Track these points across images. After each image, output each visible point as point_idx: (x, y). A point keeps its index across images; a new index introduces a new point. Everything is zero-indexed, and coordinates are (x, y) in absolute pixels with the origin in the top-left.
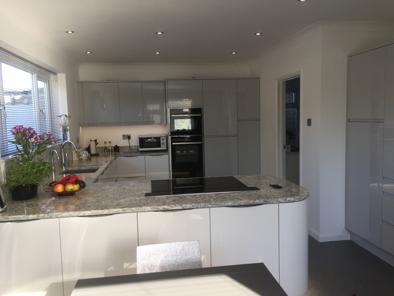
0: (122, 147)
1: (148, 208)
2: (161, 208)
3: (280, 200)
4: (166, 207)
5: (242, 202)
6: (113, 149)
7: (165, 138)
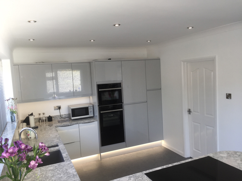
0: (54, 117)
6: (47, 119)
7: (92, 107)
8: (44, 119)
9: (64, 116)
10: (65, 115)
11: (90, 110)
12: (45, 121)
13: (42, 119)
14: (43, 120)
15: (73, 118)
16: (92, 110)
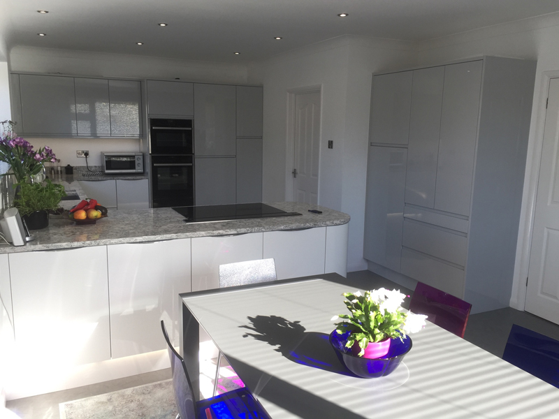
0: (76, 168)
1: (203, 233)
2: (216, 232)
3: (328, 223)
4: (221, 232)
5: (294, 226)
6: (63, 170)
7: (141, 157)
8: (59, 169)
9: (93, 169)
10: (96, 167)
11: (139, 162)
12: (61, 173)
13: (55, 168)
14: (58, 171)
15: (107, 171)
16: (141, 161)
